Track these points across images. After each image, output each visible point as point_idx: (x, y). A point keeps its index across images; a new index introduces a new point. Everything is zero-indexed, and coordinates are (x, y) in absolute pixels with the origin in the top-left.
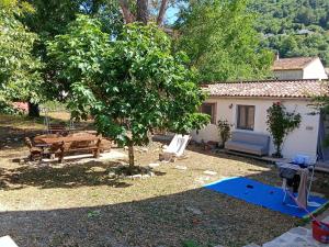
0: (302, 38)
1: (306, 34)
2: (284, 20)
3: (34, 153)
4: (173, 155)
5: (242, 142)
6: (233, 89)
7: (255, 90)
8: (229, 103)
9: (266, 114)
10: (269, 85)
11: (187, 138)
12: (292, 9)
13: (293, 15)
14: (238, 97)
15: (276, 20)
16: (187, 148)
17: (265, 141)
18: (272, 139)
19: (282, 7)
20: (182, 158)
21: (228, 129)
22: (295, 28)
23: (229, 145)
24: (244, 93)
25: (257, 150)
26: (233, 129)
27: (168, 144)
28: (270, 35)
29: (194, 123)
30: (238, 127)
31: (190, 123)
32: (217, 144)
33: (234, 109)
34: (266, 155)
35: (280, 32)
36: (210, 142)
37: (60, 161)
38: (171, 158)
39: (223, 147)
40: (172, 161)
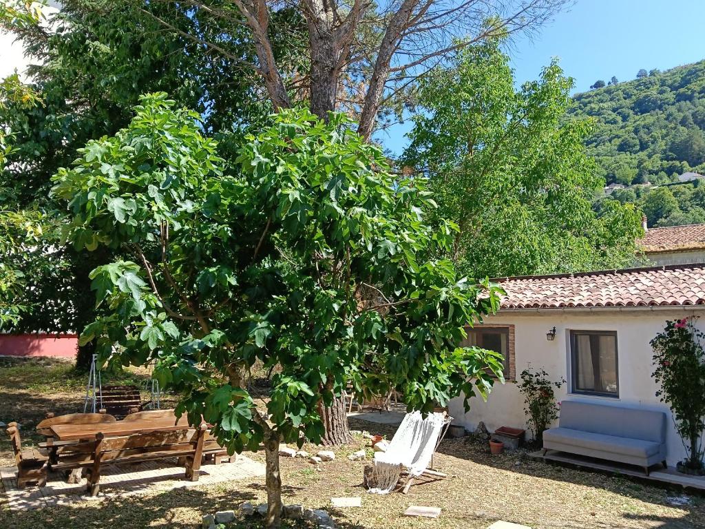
0: (689, 192)
1: (696, 183)
2: (643, 155)
3: (26, 465)
4: (403, 472)
5: (591, 431)
6: (553, 292)
7: (611, 291)
8: (545, 325)
9: (650, 352)
10: (645, 280)
11: (438, 420)
12: (657, 133)
13: (662, 145)
14: (567, 309)
15: (625, 157)
16: (441, 448)
17: (656, 426)
18: (674, 422)
19: (636, 131)
20: (426, 480)
21: (547, 393)
22: (670, 172)
23: (555, 438)
24: (583, 298)
25: (634, 453)
26: (562, 394)
27: (390, 438)
28: (617, 187)
29: (454, 377)
30: (576, 389)
31: (443, 378)
32: (522, 434)
33: (562, 340)
34: (663, 467)
35: (638, 180)
36: (504, 431)
37: (89, 491)
38: (397, 479)
39: (537, 443)
40: (399, 489)
